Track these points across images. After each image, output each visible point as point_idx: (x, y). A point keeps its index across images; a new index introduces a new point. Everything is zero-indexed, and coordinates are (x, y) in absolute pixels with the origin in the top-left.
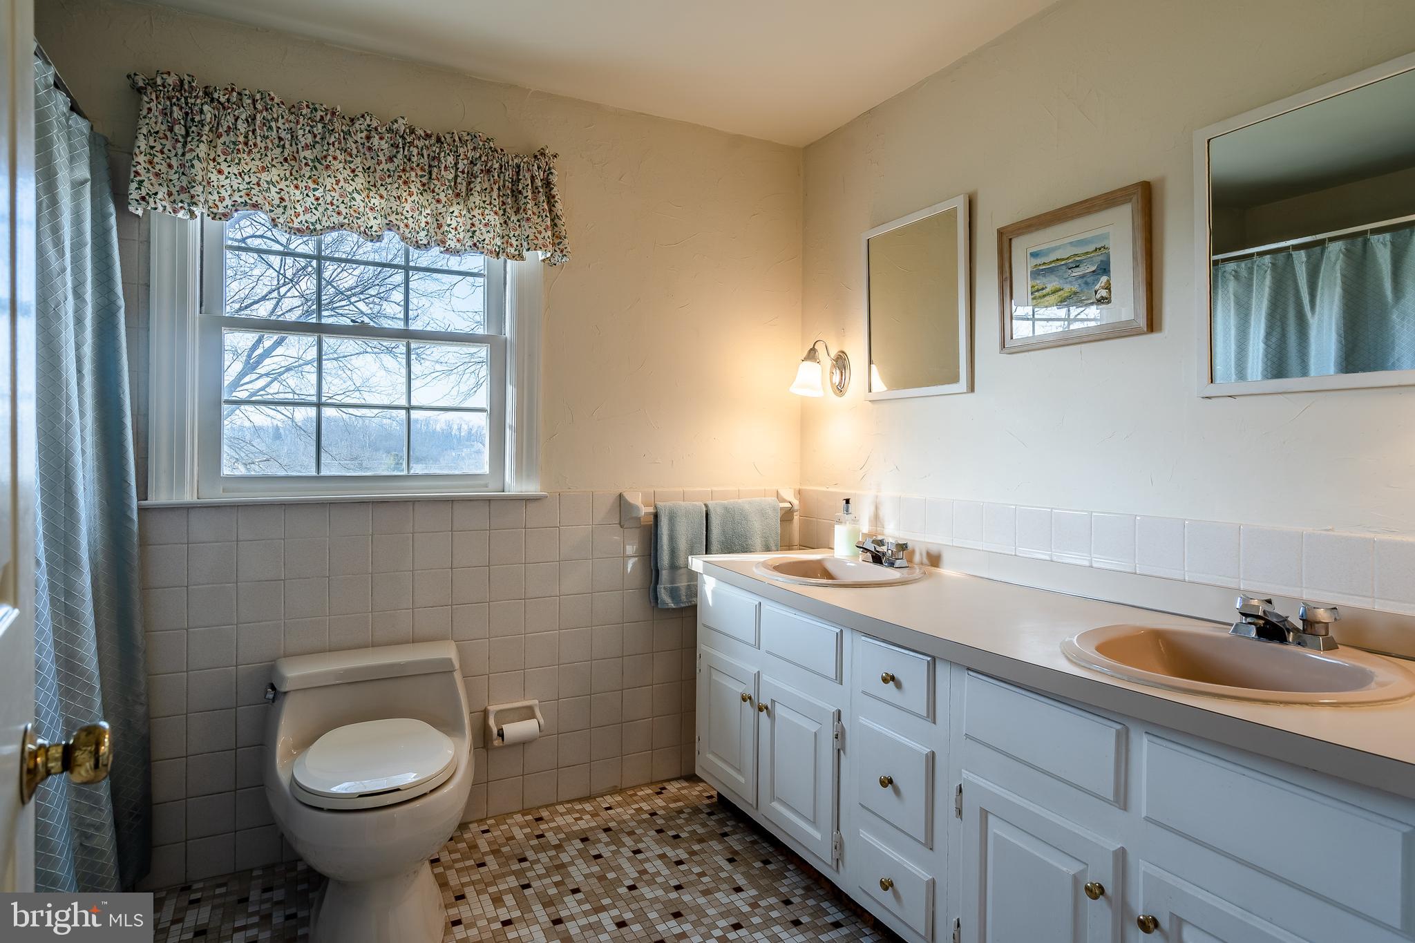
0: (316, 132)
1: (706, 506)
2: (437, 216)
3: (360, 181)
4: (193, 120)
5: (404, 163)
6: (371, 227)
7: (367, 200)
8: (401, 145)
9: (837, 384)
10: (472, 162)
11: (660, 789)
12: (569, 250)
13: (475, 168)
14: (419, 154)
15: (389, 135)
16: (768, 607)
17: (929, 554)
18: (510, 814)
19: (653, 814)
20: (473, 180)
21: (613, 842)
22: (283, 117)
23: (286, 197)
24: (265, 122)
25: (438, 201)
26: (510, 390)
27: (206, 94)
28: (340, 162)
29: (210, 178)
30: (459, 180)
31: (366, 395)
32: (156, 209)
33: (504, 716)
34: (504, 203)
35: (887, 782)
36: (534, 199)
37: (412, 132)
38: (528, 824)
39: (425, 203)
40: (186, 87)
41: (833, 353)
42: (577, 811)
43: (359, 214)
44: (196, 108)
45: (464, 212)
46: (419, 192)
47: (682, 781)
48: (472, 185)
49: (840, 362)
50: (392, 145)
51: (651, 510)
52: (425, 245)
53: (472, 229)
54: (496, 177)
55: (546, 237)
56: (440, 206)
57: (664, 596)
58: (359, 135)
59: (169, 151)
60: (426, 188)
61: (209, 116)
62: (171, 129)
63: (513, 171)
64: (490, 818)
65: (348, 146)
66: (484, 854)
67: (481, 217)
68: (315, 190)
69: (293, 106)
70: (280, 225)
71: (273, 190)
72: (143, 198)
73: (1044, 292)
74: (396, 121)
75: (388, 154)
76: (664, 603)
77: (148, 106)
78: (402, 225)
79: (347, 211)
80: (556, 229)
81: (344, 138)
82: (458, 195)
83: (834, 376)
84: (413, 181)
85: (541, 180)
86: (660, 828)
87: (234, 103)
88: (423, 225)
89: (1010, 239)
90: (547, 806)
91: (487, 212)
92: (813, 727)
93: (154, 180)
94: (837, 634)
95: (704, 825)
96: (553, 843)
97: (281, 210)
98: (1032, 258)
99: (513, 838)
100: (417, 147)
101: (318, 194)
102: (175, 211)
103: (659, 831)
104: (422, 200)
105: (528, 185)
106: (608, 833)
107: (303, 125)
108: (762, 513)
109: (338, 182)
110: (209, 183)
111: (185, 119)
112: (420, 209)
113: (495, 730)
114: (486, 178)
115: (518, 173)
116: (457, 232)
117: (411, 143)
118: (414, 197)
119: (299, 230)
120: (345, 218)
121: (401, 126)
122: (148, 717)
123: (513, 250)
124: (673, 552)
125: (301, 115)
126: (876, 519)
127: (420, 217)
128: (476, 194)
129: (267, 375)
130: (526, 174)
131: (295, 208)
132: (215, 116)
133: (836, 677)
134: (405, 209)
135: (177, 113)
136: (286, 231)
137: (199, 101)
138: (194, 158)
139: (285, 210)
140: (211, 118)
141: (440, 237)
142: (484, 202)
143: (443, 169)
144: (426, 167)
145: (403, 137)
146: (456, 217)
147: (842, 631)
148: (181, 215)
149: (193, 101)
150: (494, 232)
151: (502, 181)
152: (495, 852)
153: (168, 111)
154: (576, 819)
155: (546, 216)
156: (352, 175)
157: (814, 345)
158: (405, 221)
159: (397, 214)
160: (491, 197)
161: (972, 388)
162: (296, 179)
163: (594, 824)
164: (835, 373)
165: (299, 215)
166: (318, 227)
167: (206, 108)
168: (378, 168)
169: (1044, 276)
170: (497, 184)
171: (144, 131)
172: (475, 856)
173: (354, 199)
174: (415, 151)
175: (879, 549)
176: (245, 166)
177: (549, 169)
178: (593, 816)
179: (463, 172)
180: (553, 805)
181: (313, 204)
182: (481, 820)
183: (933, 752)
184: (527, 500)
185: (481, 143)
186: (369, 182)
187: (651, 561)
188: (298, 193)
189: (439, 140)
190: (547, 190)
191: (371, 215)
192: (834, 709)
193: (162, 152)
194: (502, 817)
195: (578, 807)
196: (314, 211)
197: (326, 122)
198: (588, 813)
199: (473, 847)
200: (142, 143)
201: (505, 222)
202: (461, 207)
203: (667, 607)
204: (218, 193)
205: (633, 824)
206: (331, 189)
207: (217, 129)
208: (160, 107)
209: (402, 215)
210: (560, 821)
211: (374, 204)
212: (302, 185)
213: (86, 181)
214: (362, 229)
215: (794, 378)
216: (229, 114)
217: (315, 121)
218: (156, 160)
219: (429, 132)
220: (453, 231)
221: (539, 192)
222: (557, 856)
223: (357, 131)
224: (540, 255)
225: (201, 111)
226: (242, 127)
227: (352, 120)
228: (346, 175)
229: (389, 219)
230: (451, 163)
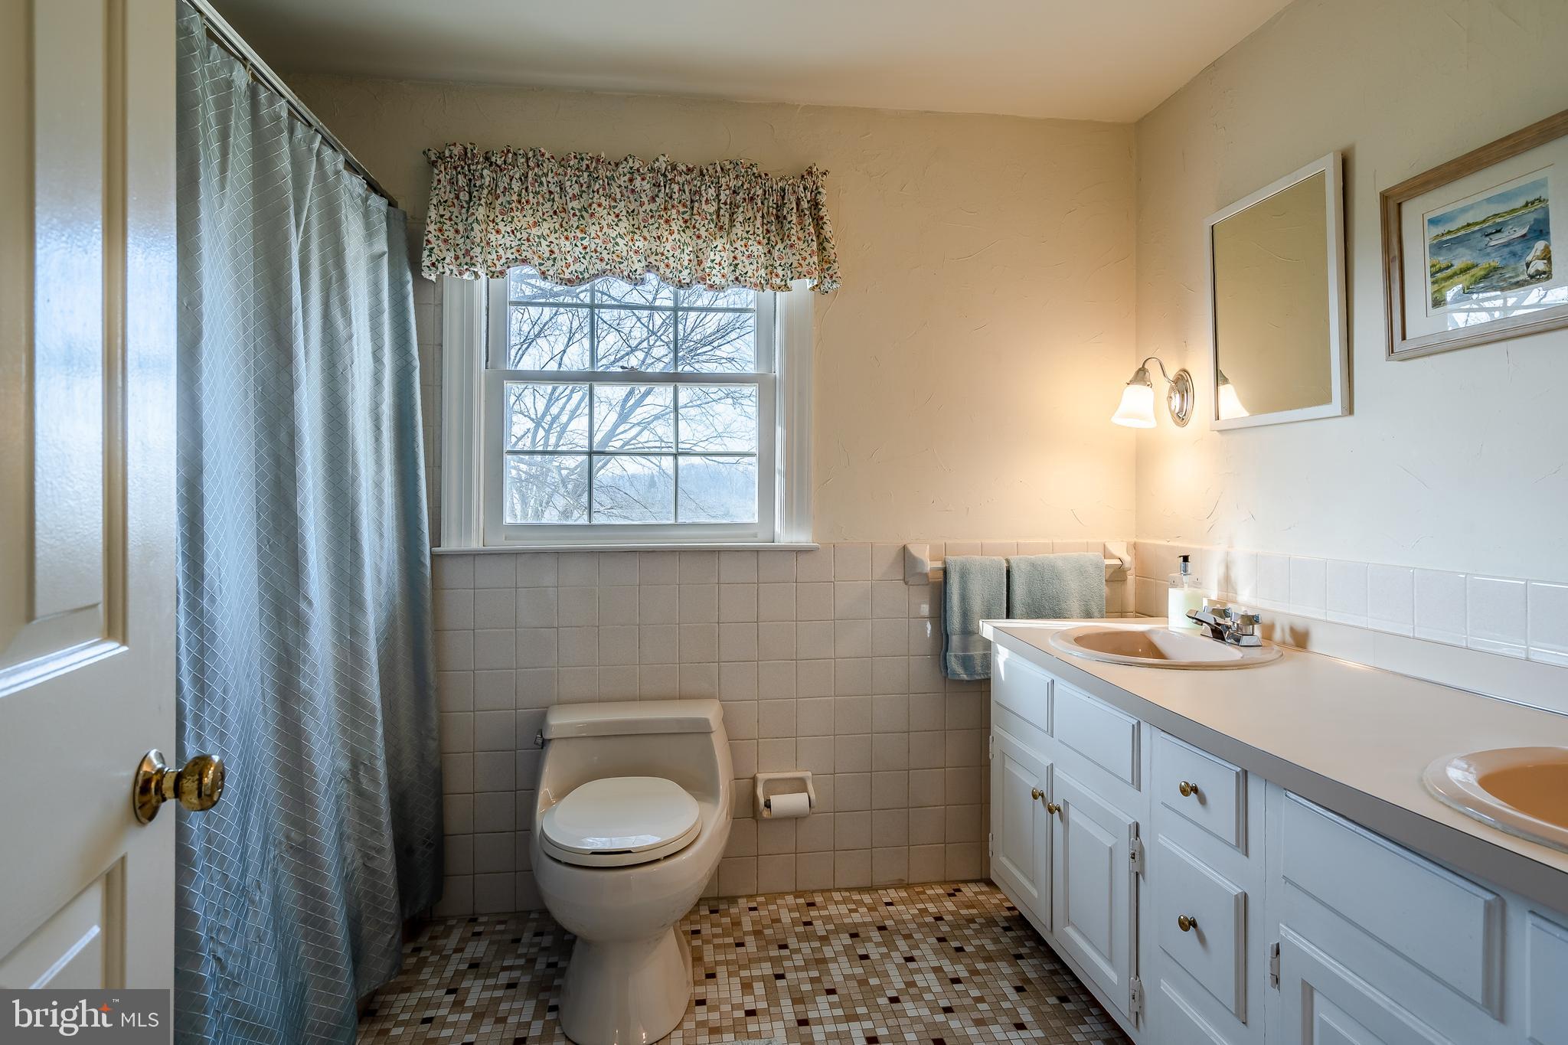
0: (582, 182)
1: (1008, 561)
2: (698, 253)
3: (624, 225)
4: (475, 186)
5: (666, 201)
6: (636, 271)
7: (630, 243)
8: (662, 184)
9: (1177, 411)
10: (734, 192)
11: (954, 890)
12: (839, 274)
13: (738, 197)
14: (680, 190)
15: (651, 175)
16: (1062, 687)
17: (1293, 631)
18: (782, 894)
19: (939, 918)
20: (736, 210)
21: (884, 944)
22: (552, 172)
23: (556, 249)
24: (537, 179)
25: (699, 237)
26: (780, 431)
27: (487, 159)
28: (605, 208)
29: (489, 239)
30: (722, 212)
31: (726, 440)
32: (444, 273)
33: (773, 786)
34: (768, 231)
35: (1188, 924)
36: (800, 224)
37: (674, 168)
38: (798, 908)
39: (688, 240)
40: (469, 155)
41: (1172, 373)
42: (854, 902)
43: (622, 258)
44: (477, 174)
45: (728, 246)
46: (681, 229)
47: (983, 884)
48: (735, 216)
49: (1180, 384)
50: (654, 185)
51: (939, 565)
52: (688, 284)
53: (734, 263)
54: (760, 204)
55: (811, 263)
56: (700, 242)
57: (954, 665)
58: (623, 179)
59: (457, 217)
60: (688, 224)
61: (488, 179)
62: (457, 197)
63: (777, 196)
64: (761, 895)
65: (612, 191)
66: (745, 933)
67: (744, 249)
68: (583, 239)
69: (563, 159)
70: (549, 277)
71: (544, 243)
72: (433, 264)
73: (1449, 272)
74: (657, 160)
75: (650, 194)
76: (954, 673)
77: (438, 177)
78: (663, 265)
79: (610, 257)
80: (825, 253)
81: (608, 184)
82: (721, 228)
83: (1173, 401)
84: (674, 219)
85: (808, 202)
86: (942, 936)
87: (510, 164)
88: (686, 263)
89: (1400, 205)
90: (822, 891)
91: (750, 242)
92: (1108, 841)
93: (443, 246)
94: (1133, 726)
95: (996, 941)
96: (820, 933)
97: (551, 262)
98: (1431, 227)
99: (779, 921)
100: (678, 183)
101: (586, 243)
102: (460, 274)
103: (941, 940)
104: (685, 237)
105: (793, 208)
106: (883, 932)
107: (571, 176)
108: (1081, 571)
109: (601, 229)
110: (488, 243)
111: (468, 185)
112: (682, 247)
113: (762, 801)
114: (749, 207)
115: (783, 198)
116: (721, 267)
117: (672, 180)
118: (676, 236)
119: (569, 281)
120: (607, 264)
121: (662, 164)
122: (441, 752)
123: (778, 281)
124: (966, 615)
125: (569, 166)
126: (1227, 582)
127: (682, 256)
128: (738, 225)
129: (638, 424)
130: (791, 197)
131: (566, 259)
132: (493, 179)
133: (1133, 780)
134: (667, 249)
135: (461, 179)
136: (557, 283)
137: (479, 167)
138: (473, 222)
139: (554, 262)
140: (490, 182)
141: (700, 274)
142: (748, 232)
143: (703, 202)
144: (688, 203)
145: (664, 175)
146: (719, 254)
147: (1139, 723)
148: (465, 277)
149: (474, 167)
150: (757, 263)
151: (766, 208)
152: (757, 933)
153: (454, 180)
154: (851, 911)
155: (812, 240)
156: (616, 220)
157: (1144, 364)
158: (666, 261)
159: (657, 254)
160: (754, 226)
161: (1350, 409)
162: (566, 230)
163: (869, 919)
164: (1173, 397)
165: (569, 266)
166: (586, 275)
167: (485, 172)
168: (641, 210)
169: (1449, 249)
170: (761, 212)
171: (435, 202)
172: (736, 934)
173: (617, 244)
174: (676, 188)
175: (1220, 621)
176: (518, 223)
177: (817, 188)
178: (870, 909)
179: (725, 204)
180: (829, 890)
181: (581, 253)
182: (751, 896)
183: (1246, 894)
184: (798, 552)
185: (743, 171)
186: (633, 225)
187: (940, 623)
188: (568, 243)
189: (702, 174)
190: (816, 212)
191: (635, 258)
192: (1131, 821)
193: (451, 219)
194: (773, 896)
195: (856, 897)
196: (582, 260)
197: (592, 170)
198: (865, 905)
199: (736, 924)
200: (433, 213)
201: (769, 252)
202: (724, 240)
203: (957, 678)
204: (497, 252)
205: (914, 926)
206: (595, 236)
207: (496, 191)
208: (448, 177)
209: (663, 254)
210: (832, 910)
211: (638, 247)
212: (571, 235)
213: (383, 254)
214: (626, 273)
215: (1117, 406)
216: (505, 175)
217: (582, 171)
218: (445, 228)
219: (691, 166)
220: (717, 267)
221: (805, 215)
222: (820, 949)
223: (620, 175)
224: (808, 283)
225: (482, 176)
226: (516, 185)
227: (617, 165)
228: (610, 221)
229: (648, 261)
230: (712, 196)
